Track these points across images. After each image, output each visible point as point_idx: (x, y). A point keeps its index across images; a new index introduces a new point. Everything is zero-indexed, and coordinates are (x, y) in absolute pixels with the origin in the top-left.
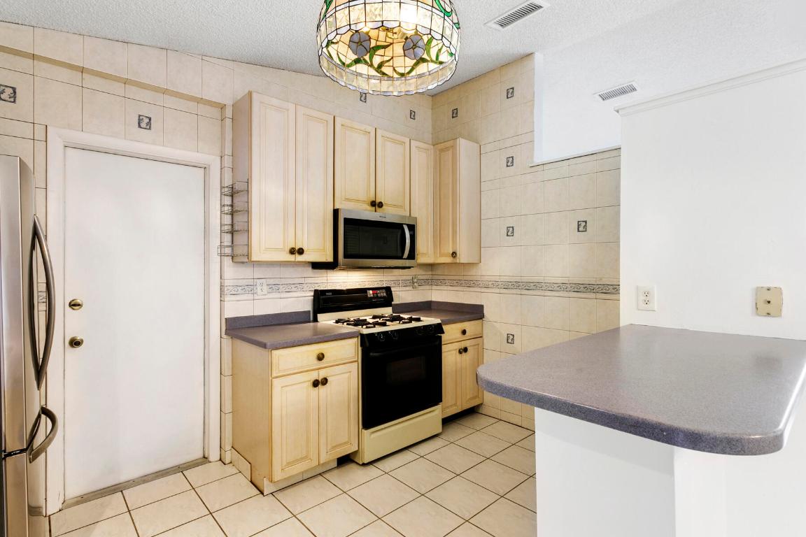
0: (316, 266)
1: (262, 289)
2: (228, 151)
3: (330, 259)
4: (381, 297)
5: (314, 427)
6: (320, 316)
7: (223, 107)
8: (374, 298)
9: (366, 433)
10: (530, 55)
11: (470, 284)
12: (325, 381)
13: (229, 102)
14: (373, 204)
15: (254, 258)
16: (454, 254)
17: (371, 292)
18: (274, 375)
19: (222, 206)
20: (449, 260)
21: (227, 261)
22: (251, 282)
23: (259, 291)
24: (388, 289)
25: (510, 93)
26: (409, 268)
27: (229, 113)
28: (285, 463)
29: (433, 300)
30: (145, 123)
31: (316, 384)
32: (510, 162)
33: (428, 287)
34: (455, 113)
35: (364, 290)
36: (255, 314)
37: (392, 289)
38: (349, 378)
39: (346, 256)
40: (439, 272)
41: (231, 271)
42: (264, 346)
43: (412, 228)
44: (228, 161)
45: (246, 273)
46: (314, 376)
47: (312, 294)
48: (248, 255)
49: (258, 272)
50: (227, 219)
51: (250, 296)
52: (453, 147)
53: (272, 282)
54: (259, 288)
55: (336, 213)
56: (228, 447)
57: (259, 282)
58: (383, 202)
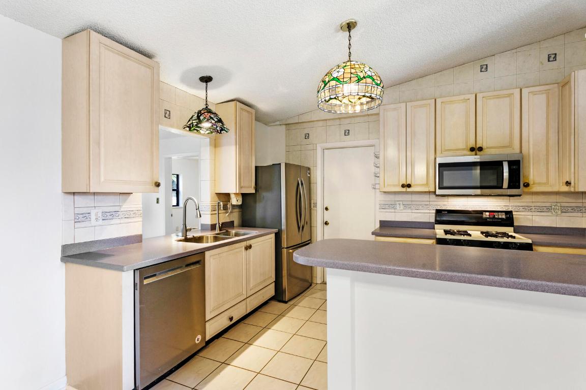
1: (400, 207)
4: (500, 219)
6: (437, 226)
8: (489, 218)
14: (473, 149)
15: (381, 190)
16: (568, 184)
17: (488, 214)
20: (567, 189)
22: (393, 203)
23: (398, 208)
24: (509, 213)
30: (347, 133)
35: (481, 212)
36: (396, 220)
37: (514, 213)
39: (441, 188)
41: (382, 197)
47: (434, 212)
49: (397, 197)
51: (393, 211)
52: (569, 82)
53: (406, 203)
54: (398, 206)
57: (398, 202)
58: (484, 147)
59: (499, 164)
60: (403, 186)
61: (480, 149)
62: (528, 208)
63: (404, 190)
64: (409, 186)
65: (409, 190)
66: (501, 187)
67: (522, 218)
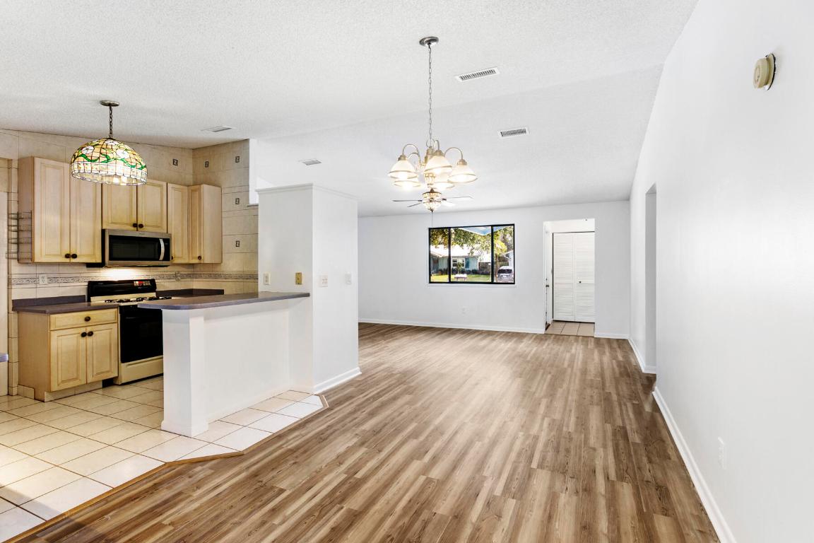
0: (90, 265)
1: (43, 281)
2: (14, 189)
3: (99, 260)
4: (146, 286)
5: (82, 362)
6: (93, 299)
7: (9, 161)
8: (139, 287)
9: (124, 365)
10: (247, 140)
11: (217, 276)
12: (91, 334)
13: (15, 157)
14: (135, 225)
15: (36, 260)
16: (200, 258)
17: (137, 282)
18: (52, 329)
19: (9, 226)
20: (196, 261)
21: (14, 262)
22: (34, 276)
23: (41, 282)
24: (153, 281)
25: (237, 160)
26: (167, 266)
27: (15, 165)
28: (60, 381)
29: (194, 288)
31: (84, 335)
32: (237, 201)
33: (189, 279)
34: (207, 165)
35: (132, 282)
36: (38, 297)
37: (156, 281)
38: (110, 333)
39: (111, 259)
40: (198, 269)
41: (16, 269)
42: (44, 312)
43: (167, 241)
44: (14, 197)
45: (29, 270)
46: (83, 330)
47: (87, 284)
48: (32, 259)
49: (40, 270)
50: (14, 235)
51: (34, 286)
52: (199, 189)
53: (52, 276)
54: (40, 279)
55: (103, 231)
56: (15, 384)
57: (41, 276)
58: (144, 224)
59: (157, 240)
60: (67, 256)
61: (141, 226)
62: (162, 277)
63: (67, 260)
64: (75, 256)
65: (73, 260)
66: (158, 260)
67: (162, 285)
